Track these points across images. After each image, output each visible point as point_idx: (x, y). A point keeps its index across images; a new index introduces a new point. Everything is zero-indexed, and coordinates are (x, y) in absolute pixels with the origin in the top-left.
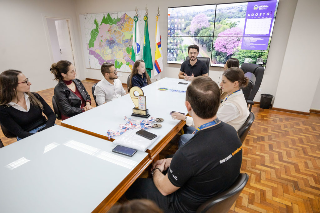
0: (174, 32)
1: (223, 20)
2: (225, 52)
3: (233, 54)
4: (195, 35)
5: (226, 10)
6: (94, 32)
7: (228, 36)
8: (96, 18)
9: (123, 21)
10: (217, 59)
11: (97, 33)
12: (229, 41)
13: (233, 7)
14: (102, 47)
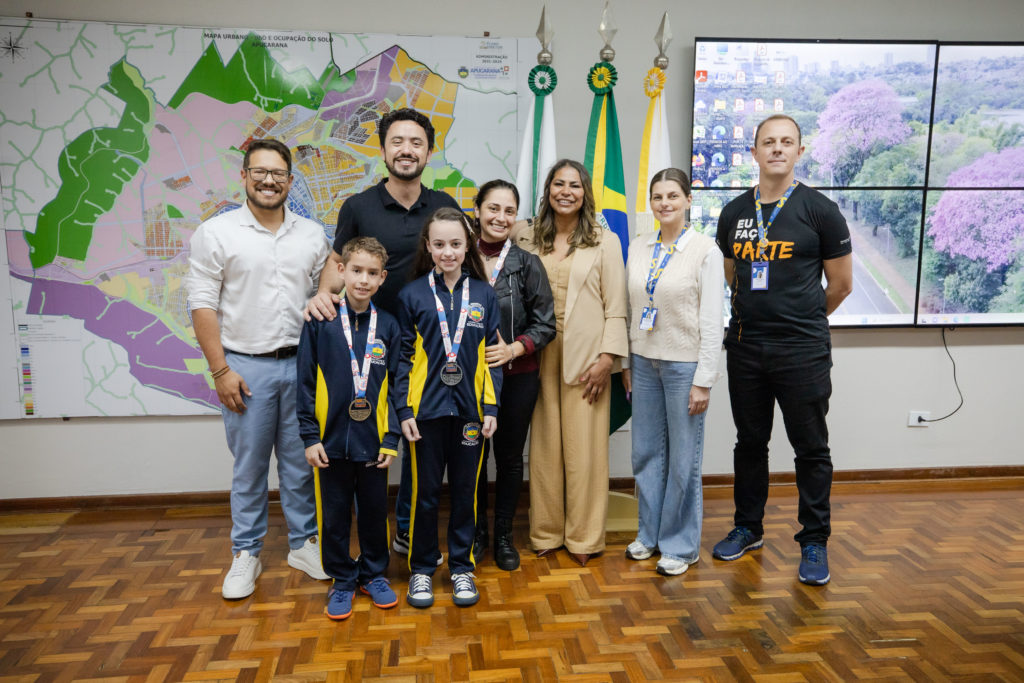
0: (728, 162)
1: (967, 112)
2: (979, 258)
3: (1011, 266)
4: (836, 179)
5: (980, 73)
6: (95, 150)
7: (988, 186)
8: (125, 57)
9: (376, 93)
10: (945, 292)
11: (135, 155)
12: (994, 207)
13: (1007, 62)
14: (171, 252)
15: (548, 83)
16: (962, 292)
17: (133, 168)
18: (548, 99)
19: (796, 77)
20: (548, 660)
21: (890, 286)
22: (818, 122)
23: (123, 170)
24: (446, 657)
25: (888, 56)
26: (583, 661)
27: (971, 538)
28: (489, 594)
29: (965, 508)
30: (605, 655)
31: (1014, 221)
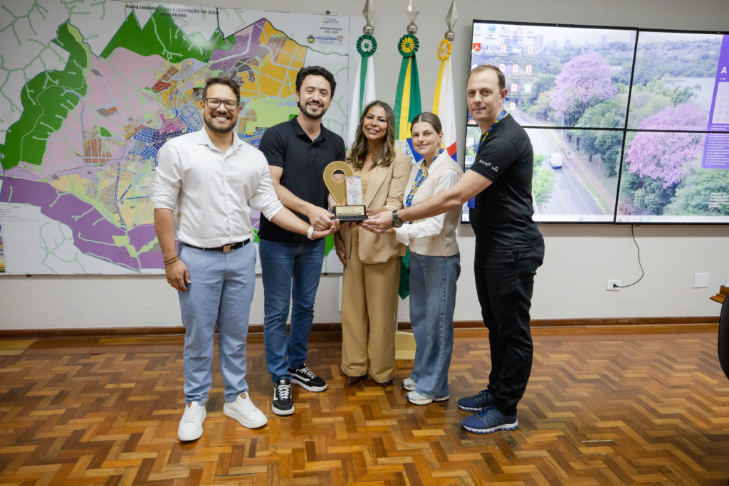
1: (655, 78)
2: (659, 178)
3: (679, 184)
4: (566, 122)
5: (665, 51)
6: (47, 86)
7: (667, 129)
8: (69, 20)
9: (249, 52)
10: (635, 201)
11: (76, 91)
12: (669, 144)
13: (683, 44)
14: (103, 161)
15: (370, 48)
16: (646, 201)
17: (75, 100)
18: (371, 60)
19: (541, 50)
20: (360, 454)
21: (599, 196)
22: (555, 82)
23: (68, 101)
24: (289, 451)
25: (604, 38)
26: (385, 455)
27: (646, 367)
28: (321, 405)
29: (641, 346)
30: (401, 451)
31: (682, 153)
